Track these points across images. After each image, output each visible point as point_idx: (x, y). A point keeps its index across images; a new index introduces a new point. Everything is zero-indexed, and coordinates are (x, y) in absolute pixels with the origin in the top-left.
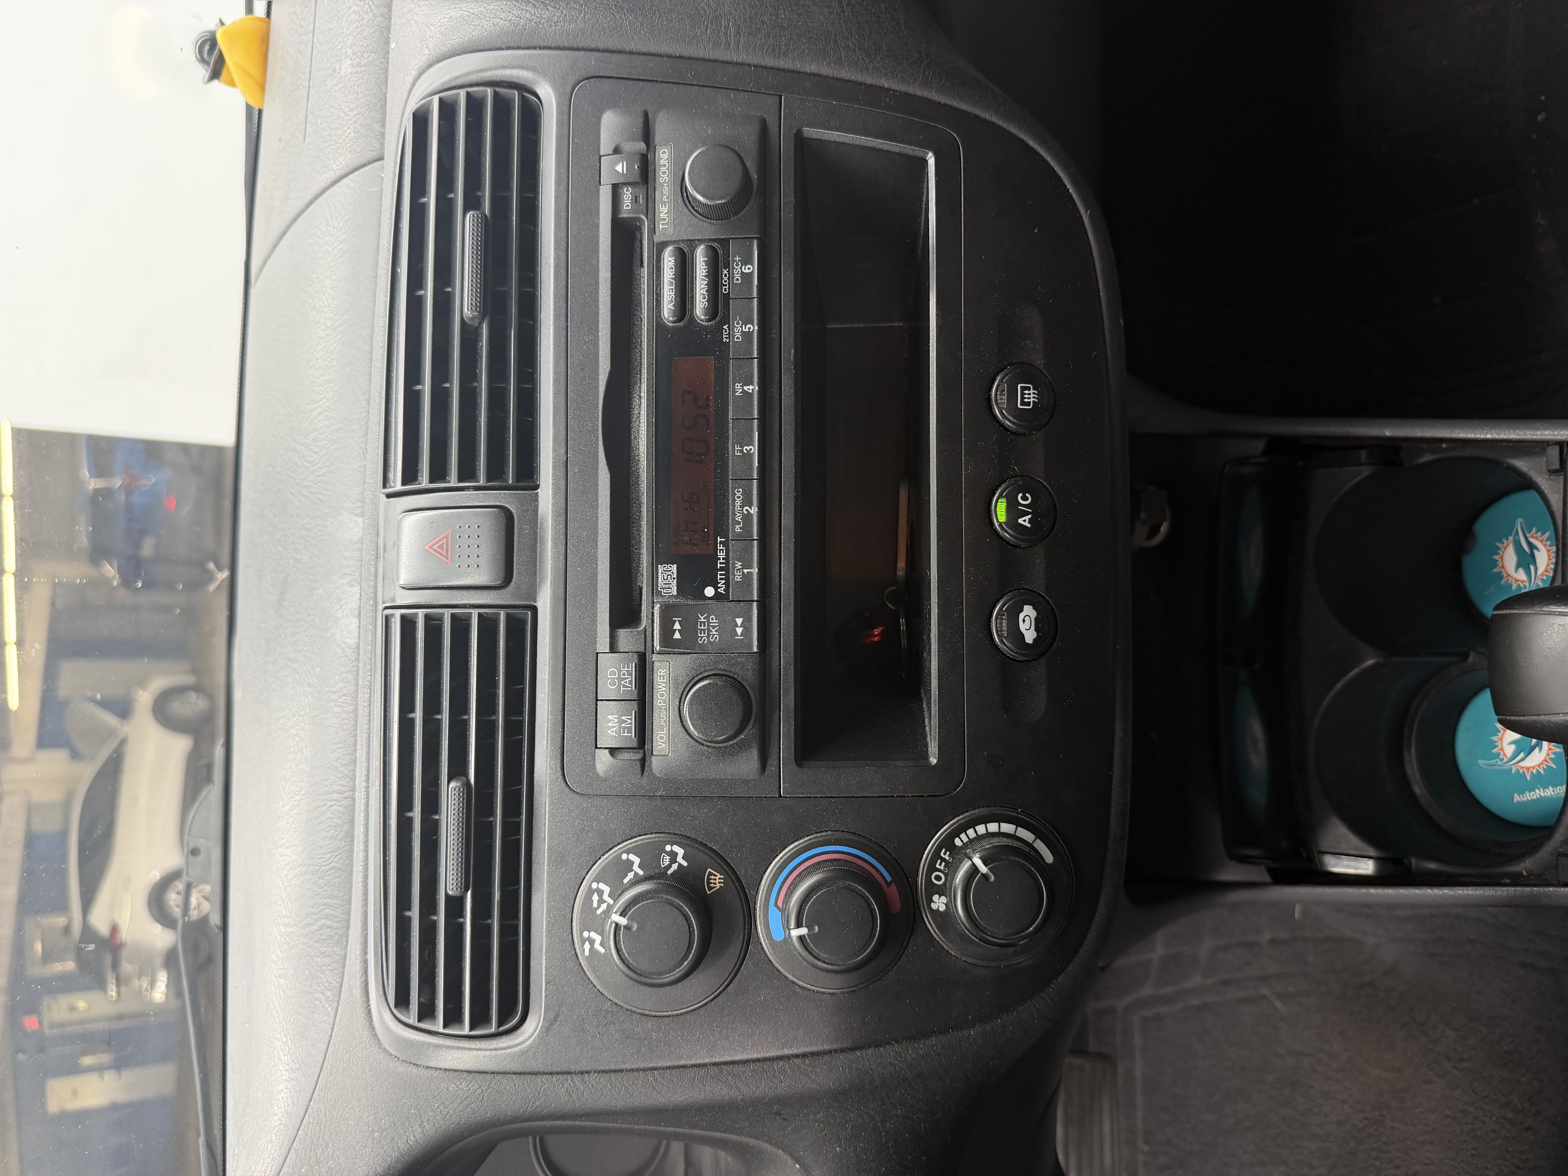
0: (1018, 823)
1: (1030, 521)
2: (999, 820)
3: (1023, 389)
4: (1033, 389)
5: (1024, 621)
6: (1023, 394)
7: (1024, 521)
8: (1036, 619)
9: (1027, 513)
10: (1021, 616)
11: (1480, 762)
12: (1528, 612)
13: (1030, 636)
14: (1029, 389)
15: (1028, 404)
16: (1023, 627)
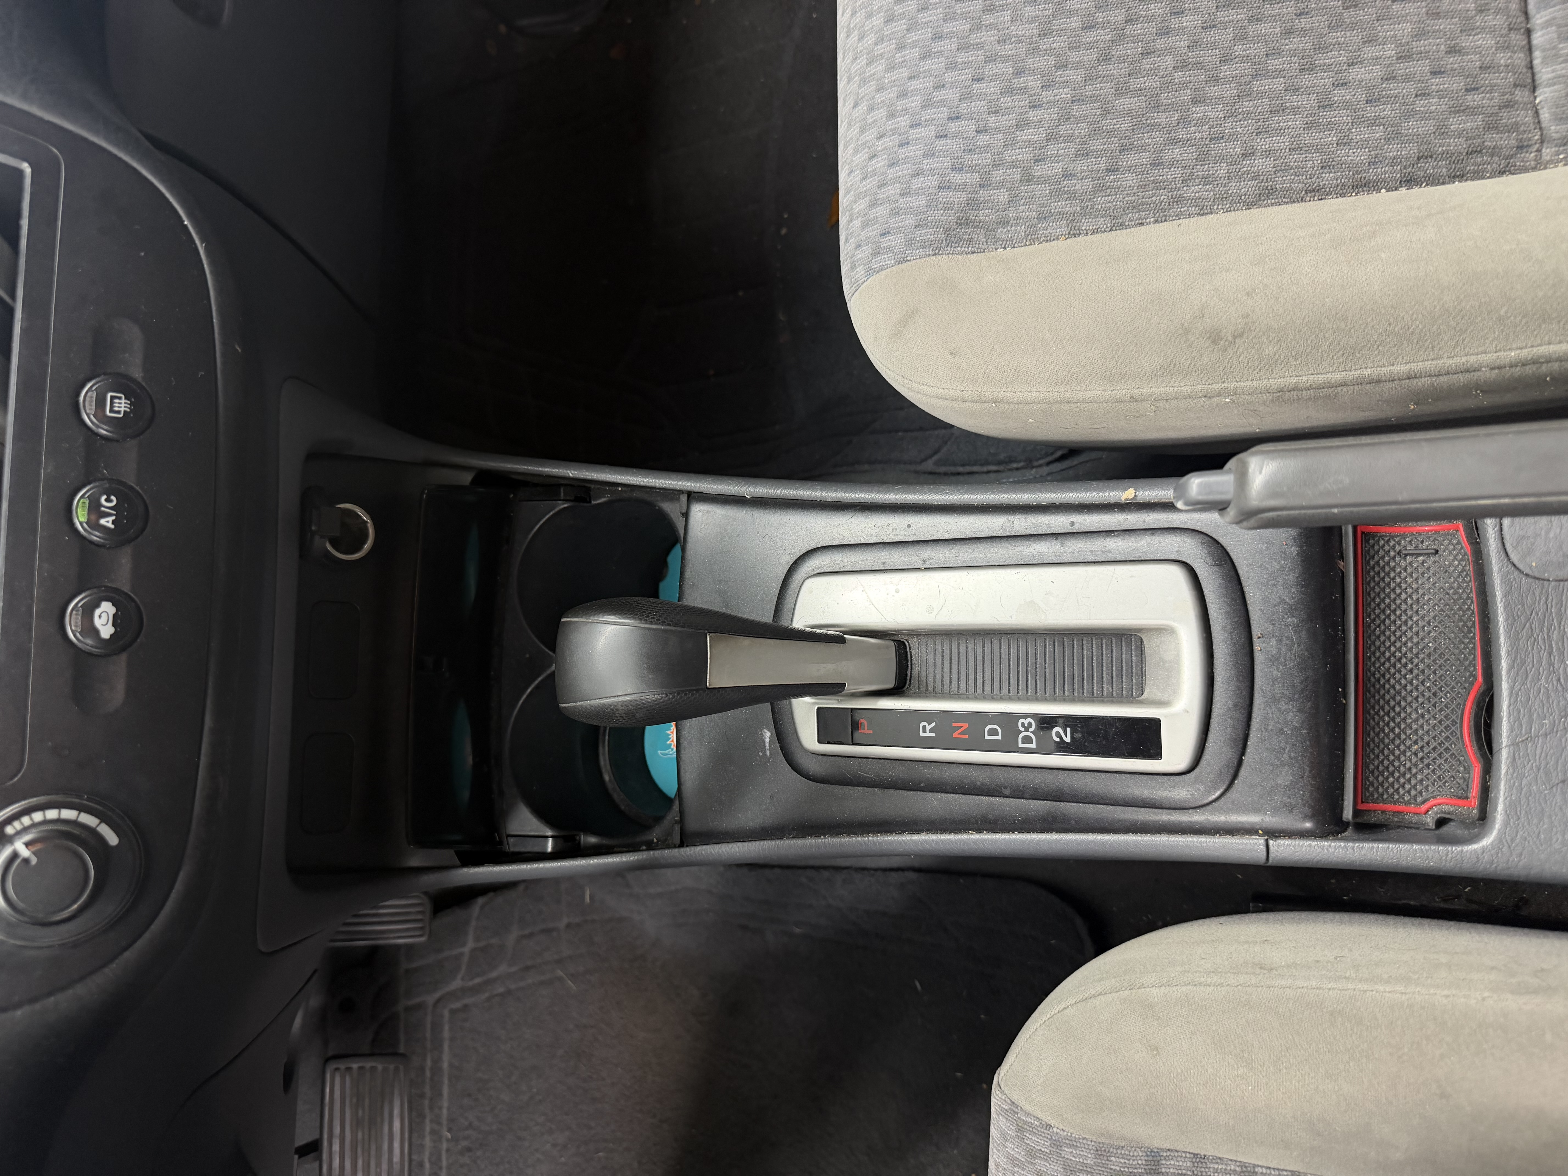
0: (80, 809)
1: (113, 522)
2: (59, 806)
3: (112, 398)
4: (125, 399)
5: (100, 616)
6: (112, 403)
7: (107, 522)
8: (114, 615)
9: (109, 515)
10: (97, 612)
11: (659, 752)
12: (582, 620)
13: (106, 631)
14: (120, 398)
15: (119, 412)
16: (98, 623)
